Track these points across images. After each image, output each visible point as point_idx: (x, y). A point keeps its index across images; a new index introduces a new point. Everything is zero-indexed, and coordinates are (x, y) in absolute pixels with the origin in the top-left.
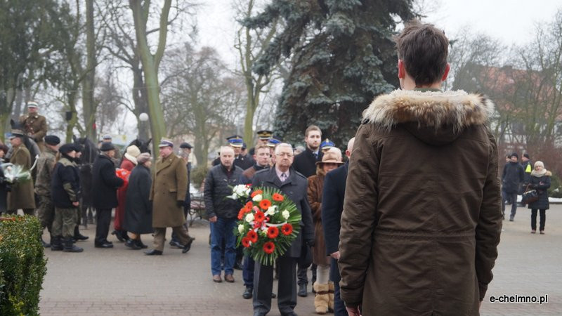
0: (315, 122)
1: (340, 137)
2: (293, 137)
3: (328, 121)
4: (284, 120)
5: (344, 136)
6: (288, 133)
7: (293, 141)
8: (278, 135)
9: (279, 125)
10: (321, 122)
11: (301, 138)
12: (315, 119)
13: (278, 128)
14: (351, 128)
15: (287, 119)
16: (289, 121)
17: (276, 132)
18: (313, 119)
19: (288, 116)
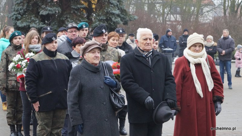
0: (45, 8)
1: (64, 19)
2: (28, 19)
3: (55, 8)
4: (21, 7)
5: (67, 18)
6: (24, 16)
7: (29, 22)
8: (16, 18)
9: (17, 11)
10: (49, 8)
11: (34, 20)
12: (45, 6)
13: (16, 13)
14: (72, 12)
15: (23, 6)
16: (25, 8)
17: (15, 16)
18: (43, 6)
19: (24, 3)
